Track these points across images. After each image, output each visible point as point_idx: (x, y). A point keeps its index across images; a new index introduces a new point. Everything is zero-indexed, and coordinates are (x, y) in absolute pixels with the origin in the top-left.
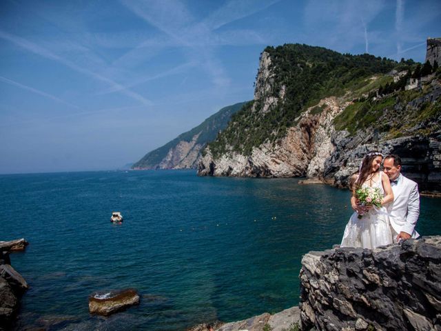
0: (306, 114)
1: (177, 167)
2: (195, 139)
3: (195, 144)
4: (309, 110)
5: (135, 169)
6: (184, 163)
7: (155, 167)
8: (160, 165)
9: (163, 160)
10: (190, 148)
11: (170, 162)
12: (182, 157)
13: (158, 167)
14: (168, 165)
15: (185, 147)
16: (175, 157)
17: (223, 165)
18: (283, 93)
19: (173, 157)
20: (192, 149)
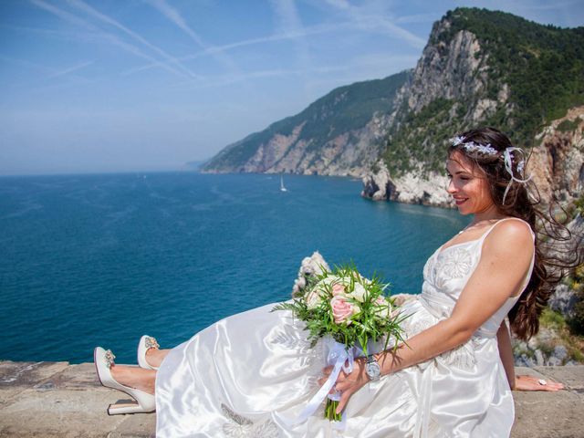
0: (551, 129)
1: (271, 171)
2: (297, 131)
3: (299, 139)
4: (555, 123)
5: (210, 171)
6: (282, 165)
7: (238, 170)
8: (246, 167)
9: (250, 160)
10: (289, 144)
11: (262, 163)
12: (277, 157)
13: (243, 169)
14: (258, 167)
15: (282, 143)
16: (267, 158)
17: (410, 187)
18: (504, 95)
19: (264, 157)
20: (293, 146)
